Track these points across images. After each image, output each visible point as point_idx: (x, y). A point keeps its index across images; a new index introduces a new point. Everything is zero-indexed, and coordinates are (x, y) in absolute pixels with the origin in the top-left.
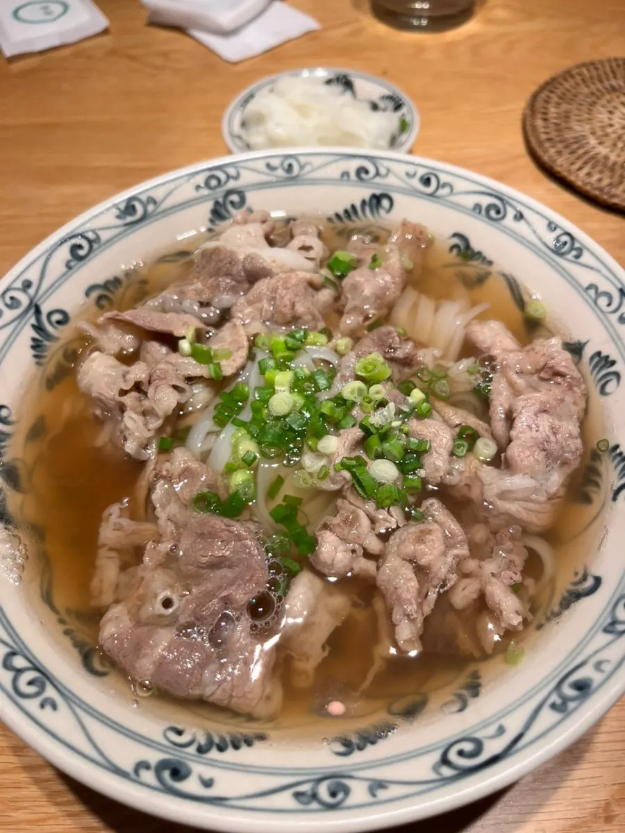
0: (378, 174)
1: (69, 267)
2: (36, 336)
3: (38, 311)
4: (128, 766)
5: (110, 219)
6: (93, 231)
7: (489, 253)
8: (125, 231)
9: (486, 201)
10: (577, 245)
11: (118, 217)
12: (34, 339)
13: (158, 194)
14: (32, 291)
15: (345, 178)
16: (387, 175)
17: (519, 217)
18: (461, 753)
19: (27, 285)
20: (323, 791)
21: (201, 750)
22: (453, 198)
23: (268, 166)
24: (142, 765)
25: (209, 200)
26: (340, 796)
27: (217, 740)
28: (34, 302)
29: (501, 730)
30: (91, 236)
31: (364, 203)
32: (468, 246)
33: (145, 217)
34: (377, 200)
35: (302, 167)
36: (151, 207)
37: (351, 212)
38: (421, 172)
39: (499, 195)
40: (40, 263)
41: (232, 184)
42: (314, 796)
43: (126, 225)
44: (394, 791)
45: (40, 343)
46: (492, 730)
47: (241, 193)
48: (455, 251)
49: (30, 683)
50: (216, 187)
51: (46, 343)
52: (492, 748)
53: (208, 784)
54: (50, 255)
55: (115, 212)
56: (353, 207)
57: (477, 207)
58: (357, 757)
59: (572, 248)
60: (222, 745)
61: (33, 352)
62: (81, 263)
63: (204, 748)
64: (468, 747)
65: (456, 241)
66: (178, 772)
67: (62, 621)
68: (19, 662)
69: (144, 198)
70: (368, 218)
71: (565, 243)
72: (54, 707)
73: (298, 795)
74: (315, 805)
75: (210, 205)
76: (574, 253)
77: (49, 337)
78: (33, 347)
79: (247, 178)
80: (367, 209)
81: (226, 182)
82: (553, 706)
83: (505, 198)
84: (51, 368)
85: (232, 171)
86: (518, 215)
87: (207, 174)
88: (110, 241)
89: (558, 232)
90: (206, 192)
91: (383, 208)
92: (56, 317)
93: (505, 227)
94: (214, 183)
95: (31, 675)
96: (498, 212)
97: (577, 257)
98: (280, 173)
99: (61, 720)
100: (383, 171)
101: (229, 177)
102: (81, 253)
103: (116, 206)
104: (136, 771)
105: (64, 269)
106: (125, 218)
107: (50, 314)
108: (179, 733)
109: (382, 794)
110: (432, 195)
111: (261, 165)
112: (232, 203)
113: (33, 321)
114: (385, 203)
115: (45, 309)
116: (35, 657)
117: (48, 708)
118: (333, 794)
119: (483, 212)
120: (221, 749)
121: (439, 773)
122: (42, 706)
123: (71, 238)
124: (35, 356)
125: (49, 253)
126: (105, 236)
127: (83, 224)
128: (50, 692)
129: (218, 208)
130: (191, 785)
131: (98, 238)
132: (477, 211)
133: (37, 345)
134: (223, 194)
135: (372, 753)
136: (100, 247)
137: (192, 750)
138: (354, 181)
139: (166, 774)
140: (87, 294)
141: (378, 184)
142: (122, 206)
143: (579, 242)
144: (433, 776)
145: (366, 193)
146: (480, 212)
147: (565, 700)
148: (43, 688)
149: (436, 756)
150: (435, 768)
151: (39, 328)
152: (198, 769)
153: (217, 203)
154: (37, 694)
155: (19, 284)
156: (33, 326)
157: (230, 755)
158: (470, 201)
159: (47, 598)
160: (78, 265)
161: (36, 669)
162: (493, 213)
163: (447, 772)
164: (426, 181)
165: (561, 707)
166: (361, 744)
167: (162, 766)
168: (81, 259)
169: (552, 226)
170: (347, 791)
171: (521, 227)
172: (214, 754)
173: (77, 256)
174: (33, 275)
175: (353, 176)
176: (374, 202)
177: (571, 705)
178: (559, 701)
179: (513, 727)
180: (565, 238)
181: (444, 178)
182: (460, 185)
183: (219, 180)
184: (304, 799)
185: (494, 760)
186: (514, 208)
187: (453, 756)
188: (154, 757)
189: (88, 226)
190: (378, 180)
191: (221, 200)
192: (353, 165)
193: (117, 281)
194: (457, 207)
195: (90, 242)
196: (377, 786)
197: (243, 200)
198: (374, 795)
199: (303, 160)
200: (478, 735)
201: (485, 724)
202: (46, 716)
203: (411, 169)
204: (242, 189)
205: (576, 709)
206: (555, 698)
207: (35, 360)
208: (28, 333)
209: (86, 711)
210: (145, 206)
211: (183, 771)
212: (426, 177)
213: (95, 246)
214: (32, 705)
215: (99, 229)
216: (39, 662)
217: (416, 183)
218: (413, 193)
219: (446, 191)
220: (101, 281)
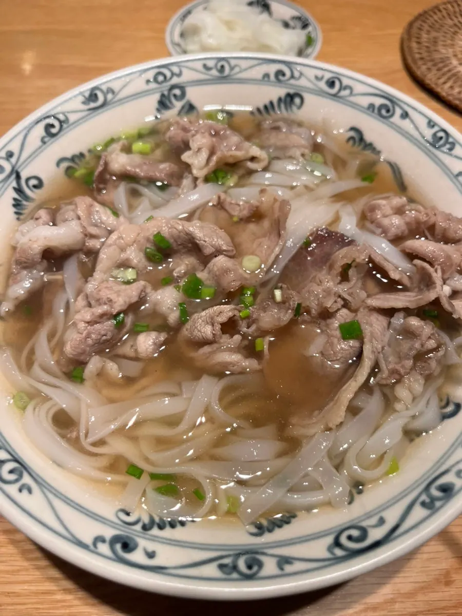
0: (292, 77)
1: (44, 142)
2: (16, 196)
3: (18, 177)
4: (88, 540)
5: (77, 104)
6: (63, 113)
7: (378, 145)
8: (87, 115)
9: (378, 101)
10: (451, 140)
11: (84, 103)
12: (15, 199)
13: (116, 86)
14: (13, 160)
15: (266, 79)
16: (300, 77)
17: (405, 115)
18: (350, 538)
19: (10, 155)
20: (242, 564)
21: (145, 528)
22: (352, 99)
23: (205, 66)
24: (99, 539)
25: (157, 92)
26: (255, 568)
27: (157, 520)
28: (15, 169)
29: (382, 521)
30: (62, 117)
31: (280, 100)
32: (362, 139)
33: (104, 105)
34: (290, 97)
35: (232, 68)
36: (110, 96)
37: (269, 108)
38: (328, 76)
39: (390, 97)
40: (21, 137)
41: (175, 80)
42: (235, 568)
43: (90, 110)
44: (298, 566)
45: (19, 203)
46: (374, 521)
47: (182, 88)
48: (351, 142)
49: (11, 472)
50: (162, 82)
51: (24, 203)
52: (375, 534)
53: (151, 555)
54: (29, 131)
55: (81, 99)
56: (271, 103)
57: (371, 106)
58: (267, 538)
59: (447, 142)
60: (161, 524)
61: (14, 210)
62: (53, 140)
63: (148, 527)
64: (355, 533)
65: (352, 134)
66: (128, 546)
69: (104, 88)
70: (282, 112)
71: (441, 138)
72: (30, 491)
73: (222, 567)
74: (235, 575)
75: (156, 97)
76: (448, 146)
77: (27, 198)
78: (14, 206)
79: (187, 76)
80: (283, 106)
81: (171, 78)
82: (423, 504)
83: (394, 99)
85: (175, 69)
86: (404, 114)
87: (156, 71)
88: (77, 122)
89: (436, 129)
90: (153, 85)
91: (296, 105)
92: (33, 182)
93: (392, 123)
94: (161, 78)
95: (11, 465)
96: (388, 111)
97: (451, 149)
98: (214, 72)
99: (35, 502)
100: (296, 74)
101: (173, 74)
102: (54, 131)
103: (81, 93)
104: (95, 544)
105: (40, 143)
106: (89, 104)
107: (28, 180)
108: (128, 514)
109: (288, 568)
110: (335, 95)
111: (199, 65)
112: (175, 96)
113: (14, 184)
114: (297, 101)
115: (24, 175)
116: (14, 450)
117: (25, 492)
118: (250, 567)
119: (376, 111)
120: (161, 527)
121: (332, 553)
122: (20, 490)
123: (45, 118)
124: (16, 213)
125: (27, 129)
126: (72, 118)
127: (55, 107)
128: (26, 479)
129: (164, 99)
130: (137, 556)
131: (67, 120)
132: (371, 109)
133: (17, 204)
134: (168, 88)
135: (280, 534)
136: (68, 127)
137: (138, 527)
138: (272, 82)
139: (118, 547)
140: (58, 164)
141: (291, 85)
142: (87, 94)
143: (453, 138)
144: (327, 555)
145: (281, 92)
146: (373, 111)
147: (433, 499)
148: (21, 476)
149: (330, 540)
150: (330, 549)
151: (19, 190)
152: (143, 543)
153: (163, 95)
154: (16, 481)
155: (3, 154)
156: (15, 189)
157: (168, 533)
158: (365, 101)
160: (50, 142)
161: (16, 460)
162: (384, 112)
163: (339, 552)
164: (331, 84)
165: (430, 506)
166: (270, 528)
167: (115, 540)
168: (53, 135)
169: (431, 124)
170: (260, 565)
171: (406, 124)
172: (155, 531)
173: (50, 133)
174: (15, 147)
175: (272, 77)
176: (289, 99)
177: (438, 504)
178: (428, 500)
179: (391, 518)
180: (441, 134)
181: (346, 82)
182: (359, 88)
183: (165, 77)
184: (225, 569)
185: (377, 545)
186: (401, 108)
187: (343, 540)
188: (109, 533)
189: (59, 109)
190: (292, 82)
191: (166, 93)
192: (272, 69)
193: (82, 155)
194: (355, 106)
195: (61, 122)
196: (284, 561)
197: (183, 94)
198: (282, 569)
199: (233, 62)
200: (364, 524)
201: (369, 516)
202: (23, 498)
203: (319, 73)
204: (184, 85)
205: (442, 507)
206: (424, 497)
207: (16, 216)
208: (10, 194)
209: (55, 495)
210: (105, 95)
211: (131, 545)
212: (331, 80)
213: (65, 126)
214: (12, 489)
215: (68, 112)
216: (17, 454)
217: (323, 85)
218: (320, 93)
219: (347, 92)
220: (69, 155)
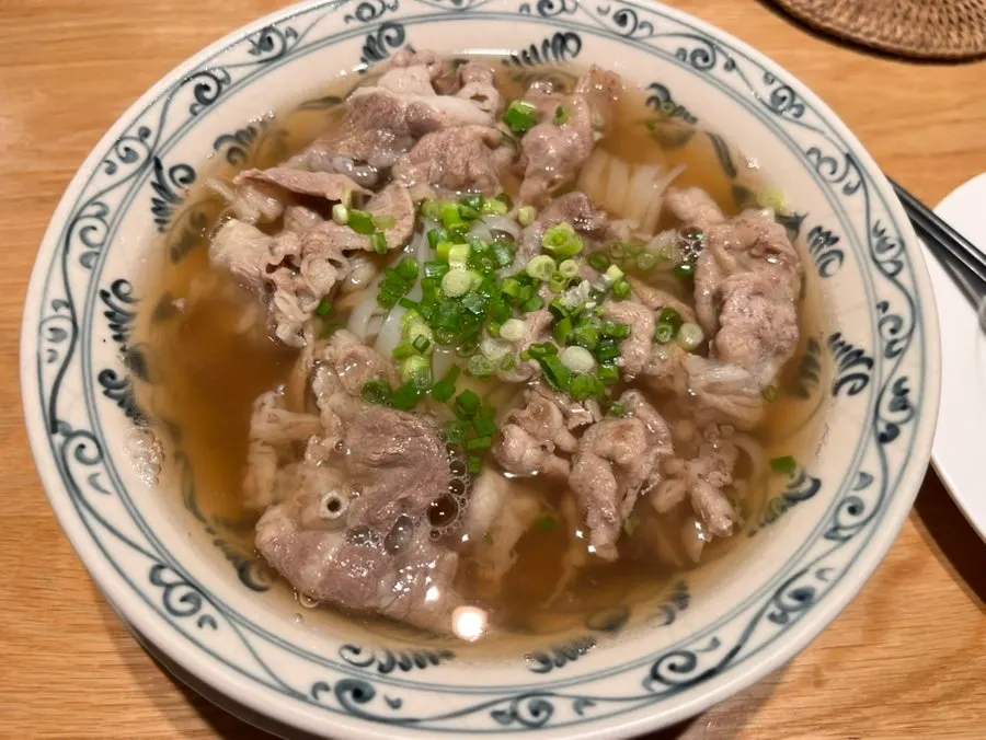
0: (564, 9)
1: (195, 114)
2: (157, 196)
3: (158, 166)
4: (305, 689)
5: (242, 54)
6: (222, 69)
7: (692, 109)
8: (259, 70)
9: (692, 45)
10: (798, 101)
11: (252, 52)
12: (155, 201)
13: (300, 25)
14: (150, 141)
15: (525, 12)
16: (575, 9)
17: (731, 65)
18: (672, 667)
19: (145, 133)
20: (524, 709)
21: (382, 669)
22: (653, 41)
24: (320, 687)
25: (362, 34)
26: (543, 714)
27: (398, 658)
28: (153, 155)
29: (715, 643)
30: (220, 74)
31: (546, 43)
32: (668, 99)
33: (282, 54)
34: (561, 40)
36: (291, 41)
37: (530, 55)
38: (616, 7)
39: (708, 39)
40: (159, 106)
41: (388, 16)
42: (514, 715)
43: (260, 62)
44: (602, 708)
45: (162, 206)
46: (705, 643)
47: (398, 27)
48: (653, 104)
49: (184, 599)
50: (369, 18)
51: (168, 205)
52: (707, 661)
53: (396, 704)
54: (171, 96)
55: (249, 46)
56: (533, 48)
57: (682, 52)
58: (556, 674)
59: (792, 105)
60: (405, 664)
61: (153, 216)
62: (208, 108)
63: (386, 668)
64: (680, 661)
65: (654, 92)
66: (361, 694)
67: (209, 531)
68: (168, 576)
69: (282, 28)
70: (551, 61)
71: (784, 99)
72: (214, 625)
73: (496, 715)
74: (516, 725)
75: (362, 41)
76: (794, 110)
77: (172, 198)
78: (154, 210)
79: (407, 8)
80: (550, 51)
81: (382, 12)
82: (772, 617)
83: (715, 42)
84: (176, 235)
86: (730, 64)
88: (243, 82)
89: (776, 85)
90: (355, 23)
91: (569, 50)
92: (180, 174)
93: (713, 77)
94: (367, 13)
95: (184, 590)
96: (706, 59)
97: (798, 115)
99: (223, 639)
100: (570, 5)
101: (385, 6)
102: (208, 95)
103: (248, 37)
104: (315, 694)
105: (189, 115)
106: (259, 53)
107: (172, 170)
108: (356, 651)
109: (589, 712)
110: (627, 36)
112: (388, 38)
113: (153, 178)
114: (572, 44)
115: (166, 164)
116: (182, 568)
117: (207, 626)
118: (535, 713)
119: (688, 59)
120: (405, 667)
121: (650, 689)
122: (200, 624)
123: (195, 76)
124: (157, 221)
125: (169, 93)
126: (235, 75)
127: (209, 60)
128: (207, 609)
129: (371, 44)
130: (376, 707)
131: (228, 78)
132: (681, 57)
133: (158, 208)
134: (378, 27)
135: (572, 669)
136: (229, 89)
137: (373, 669)
138: (533, 16)
139: (348, 695)
140: (216, 145)
141: (561, 20)
142: (256, 39)
143: (801, 98)
144: (643, 692)
145: (548, 31)
146: (684, 59)
147: (785, 611)
148: (198, 605)
149: (645, 671)
150: (646, 684)
151: (160, 187)
152: (382, 689)
153: (370, 38)
154: (193, 612)
155: (134, 132)
156: (153, 184)
157: (415, 674)
158: (672, 45)
159: (191, 504)
160: (205, 111)
161: (188, 583)
162: (699, 61)
163: (658, 687)
164: (622, 20)
165: (781, 618)
166: (560, 662)
167: (341, 688)
168: (208, 102)
169: (769, 78)
170: (550, 709)
171: (732, 78)
172: (397, 673)
173: (203, 100)
174: (151, 121)
175: (534, 10)
176: (559, 42)
177: (792, 616)
178: (778, 612)
179: (729, 639)
180: (784, 93)
181: (643, 16)
182: (662, 25)
183: (373, 11)
184: (502, 718)
185: (710, 674)
186: (726, 55)
187: (663, 670)
188: (333, 678)
189: (215, 62)
190: (563, 16)
191: (375, 35)
193: (250, 133)
194: (657, 52)
195: (219, 82)
196: (582, 703)
197: (401, 37)
198: (580, 713)
200: (691, 648)
201: (697, 637)
202: (205, 635)
204: (401, 22)
205: (798, 619)
206: (773, 609)
207: (157, 226)
208: (148, 193)
209: (249, 629)
210: (284, 39)
211: (366, 692)
212: (621, 14)
213: (224, 87)
214: (189, 624)
215: (229, 67)
216: (189, 574)
217: (609, 21)
218: (605, 33)
219: (645, 31)
220: (231, 131)
